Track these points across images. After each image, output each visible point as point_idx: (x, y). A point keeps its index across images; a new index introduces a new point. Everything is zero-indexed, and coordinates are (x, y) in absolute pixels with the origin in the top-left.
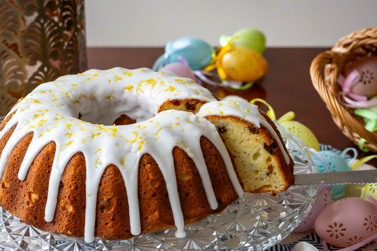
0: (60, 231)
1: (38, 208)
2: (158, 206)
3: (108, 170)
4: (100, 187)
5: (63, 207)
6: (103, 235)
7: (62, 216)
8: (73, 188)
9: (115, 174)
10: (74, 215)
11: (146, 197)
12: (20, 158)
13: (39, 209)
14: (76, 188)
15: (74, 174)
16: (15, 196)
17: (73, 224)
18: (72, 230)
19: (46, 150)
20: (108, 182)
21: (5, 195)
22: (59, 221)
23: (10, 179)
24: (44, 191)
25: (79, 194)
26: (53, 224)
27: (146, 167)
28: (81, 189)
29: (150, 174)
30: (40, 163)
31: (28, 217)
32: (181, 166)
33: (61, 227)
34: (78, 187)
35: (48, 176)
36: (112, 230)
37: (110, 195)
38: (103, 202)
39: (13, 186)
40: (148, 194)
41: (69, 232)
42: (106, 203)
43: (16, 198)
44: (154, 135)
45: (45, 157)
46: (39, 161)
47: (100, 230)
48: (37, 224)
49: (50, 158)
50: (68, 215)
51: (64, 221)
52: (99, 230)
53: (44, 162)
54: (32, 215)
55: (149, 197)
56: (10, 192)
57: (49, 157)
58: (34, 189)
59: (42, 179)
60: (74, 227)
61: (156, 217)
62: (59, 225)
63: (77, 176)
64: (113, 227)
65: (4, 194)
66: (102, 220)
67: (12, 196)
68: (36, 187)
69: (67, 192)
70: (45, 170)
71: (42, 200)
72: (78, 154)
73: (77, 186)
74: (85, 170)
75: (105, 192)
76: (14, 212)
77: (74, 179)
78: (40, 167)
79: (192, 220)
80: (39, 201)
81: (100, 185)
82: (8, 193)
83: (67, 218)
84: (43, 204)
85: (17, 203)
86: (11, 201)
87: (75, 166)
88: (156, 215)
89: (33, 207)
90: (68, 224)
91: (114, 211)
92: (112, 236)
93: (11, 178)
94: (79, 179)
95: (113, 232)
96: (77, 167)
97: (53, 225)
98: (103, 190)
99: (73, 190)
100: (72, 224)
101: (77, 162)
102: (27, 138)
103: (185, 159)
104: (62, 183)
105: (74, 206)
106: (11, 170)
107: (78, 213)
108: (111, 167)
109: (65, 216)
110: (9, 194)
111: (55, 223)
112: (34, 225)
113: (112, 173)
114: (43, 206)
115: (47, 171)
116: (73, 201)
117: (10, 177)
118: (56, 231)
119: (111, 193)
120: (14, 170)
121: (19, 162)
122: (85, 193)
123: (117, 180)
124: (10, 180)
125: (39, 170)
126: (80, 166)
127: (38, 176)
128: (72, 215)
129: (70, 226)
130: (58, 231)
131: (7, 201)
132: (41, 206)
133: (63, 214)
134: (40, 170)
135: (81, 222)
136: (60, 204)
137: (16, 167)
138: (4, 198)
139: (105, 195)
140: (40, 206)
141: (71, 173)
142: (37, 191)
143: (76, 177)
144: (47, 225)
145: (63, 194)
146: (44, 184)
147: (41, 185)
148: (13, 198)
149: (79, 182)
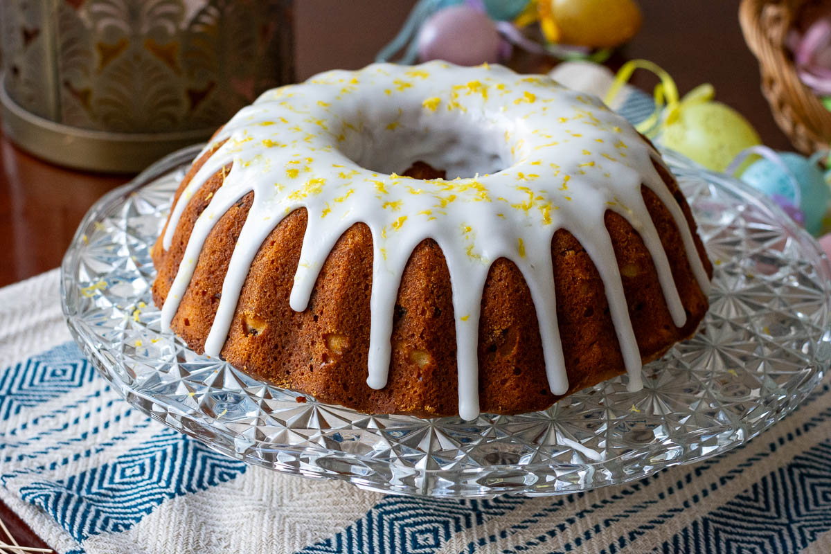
0: (406, 407)
1: (350, 366)
2: (596, 334)
3: (497, 271)
4: (485, 306)
5: (407, 356)
6: (498, 406)
7: (409, 375)
8: (428, 315)
9: (513, 277)
10: (434, 373)
11: (573, 319)
12: (286, 266)
13: (352, 367)
14: (436, 315)
15: (427, 286)
16: (283, 348)
17: (434, 389)
18: (434, 402)
19: (350, 243)
20: (500, 295)
21: (258, 347)
22: (402, 387)
23: (269, 312)
24: (361, 328)
25: (441, 327)
26: (388, 395)
27: (567, 257)
28: (445, 315)
29: (577, 271)
30: (345, 270)
31: (328, 387)
32: (626, 247)
33: (407, 398)
34: (438, 312)
35: (366, 296)
36: (516, 393)
37: (508, 322)
38: (492, 338)
39: (277, 326)
40: (578, 312)
41: (428, 408)
42: (501, 339)
43: (288, 350)
44: (561, 189)
45: (352, 257)
46: (339, 267)
47: (491, 397)
48: (351, 399)
49: (365, 258)
50: (424, 373)
51: (413, 387)
52: (489, 396)
53: (352, 268)
54: (337, 381)
55: (579, 318)
56: (270, 339)
57: (360, 256)
58: (337, 327)
59: (353, 304)
60: (437, 396)
61: (595, 357)
62: (404, 395)
63: (435, 288)
64: (518, 386)
65: (255, 346)
66: (494, 376)
67: (276, 347)
68: (342, 323)
69: (417, 325)
70: (359, 284)
71: (357, 347)
72: (426, 244)
73: (437, 309)
74: (448, 276)
75: (496, 315)
76: (284, 381)
77: (430, 296)
78: (346, 278)
79: (653, 356)
80: (351, 351)
81: (484, 302)
82: (264, 341)
83: (421, 379)
84: (360, 355)
85: (289, 362)
86: (275, 359)
87: (426, 268)
88: (594, 354)
89: (337, 365)
90: (423, 393)
91: (518, 354)
92: (517, 406)
93: (270, 309)
94: (440, 296)
95: (519, 397)
96: (431, 270)
97: (388, 398)
98: (491, 314)
99: (429, 319)
100: (432, 391)
101: (429, 259)
102: (291, 223)
103: (630, 234)
104: (401, 308)
105: (433, 352)
106: (268, 294)
107: (442, 365)
108: (501, 263)
109: (415, 376)
110: (268, 344)
111: (391, 392)
112: (345, 402)
113: (506, 277)
114: (360, 361)
115: (363, 286)
116: (431, 342)
117: (268, 307)
118: (396, 409)
119: (510, 317)
120: (276, 293)
121: (286, 275)
122: (452, 323)
123: (517, 290)
124: (270, 315)
125: (344, 284)
126: (435, 267)
127: (344, 298)
128: (432, 371)
129: (428, 394)
130: (403, 408)
131: (263, 359)
132: (356, 361)
133: (410, 372)
134: (346, 286)
135: (450, 384)
136: (398, 353)
137: (282, 285)
138: (256, 353)
139: (496, 322)
140: (354, 361)
141: (421, 284)
142: (346, 330)
143: (432, 292)
144: (373, 400)
145: (406, 330)
146: (359, 314)
147: (354, 317)
148: (280, 353)
149: (440, 300)
